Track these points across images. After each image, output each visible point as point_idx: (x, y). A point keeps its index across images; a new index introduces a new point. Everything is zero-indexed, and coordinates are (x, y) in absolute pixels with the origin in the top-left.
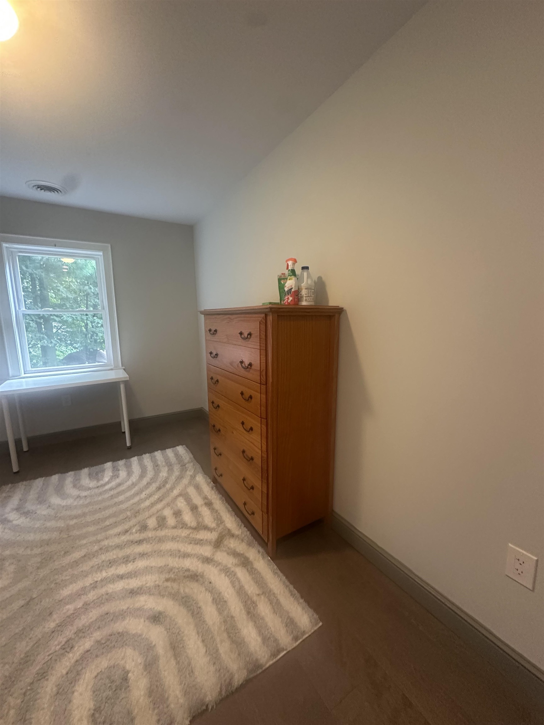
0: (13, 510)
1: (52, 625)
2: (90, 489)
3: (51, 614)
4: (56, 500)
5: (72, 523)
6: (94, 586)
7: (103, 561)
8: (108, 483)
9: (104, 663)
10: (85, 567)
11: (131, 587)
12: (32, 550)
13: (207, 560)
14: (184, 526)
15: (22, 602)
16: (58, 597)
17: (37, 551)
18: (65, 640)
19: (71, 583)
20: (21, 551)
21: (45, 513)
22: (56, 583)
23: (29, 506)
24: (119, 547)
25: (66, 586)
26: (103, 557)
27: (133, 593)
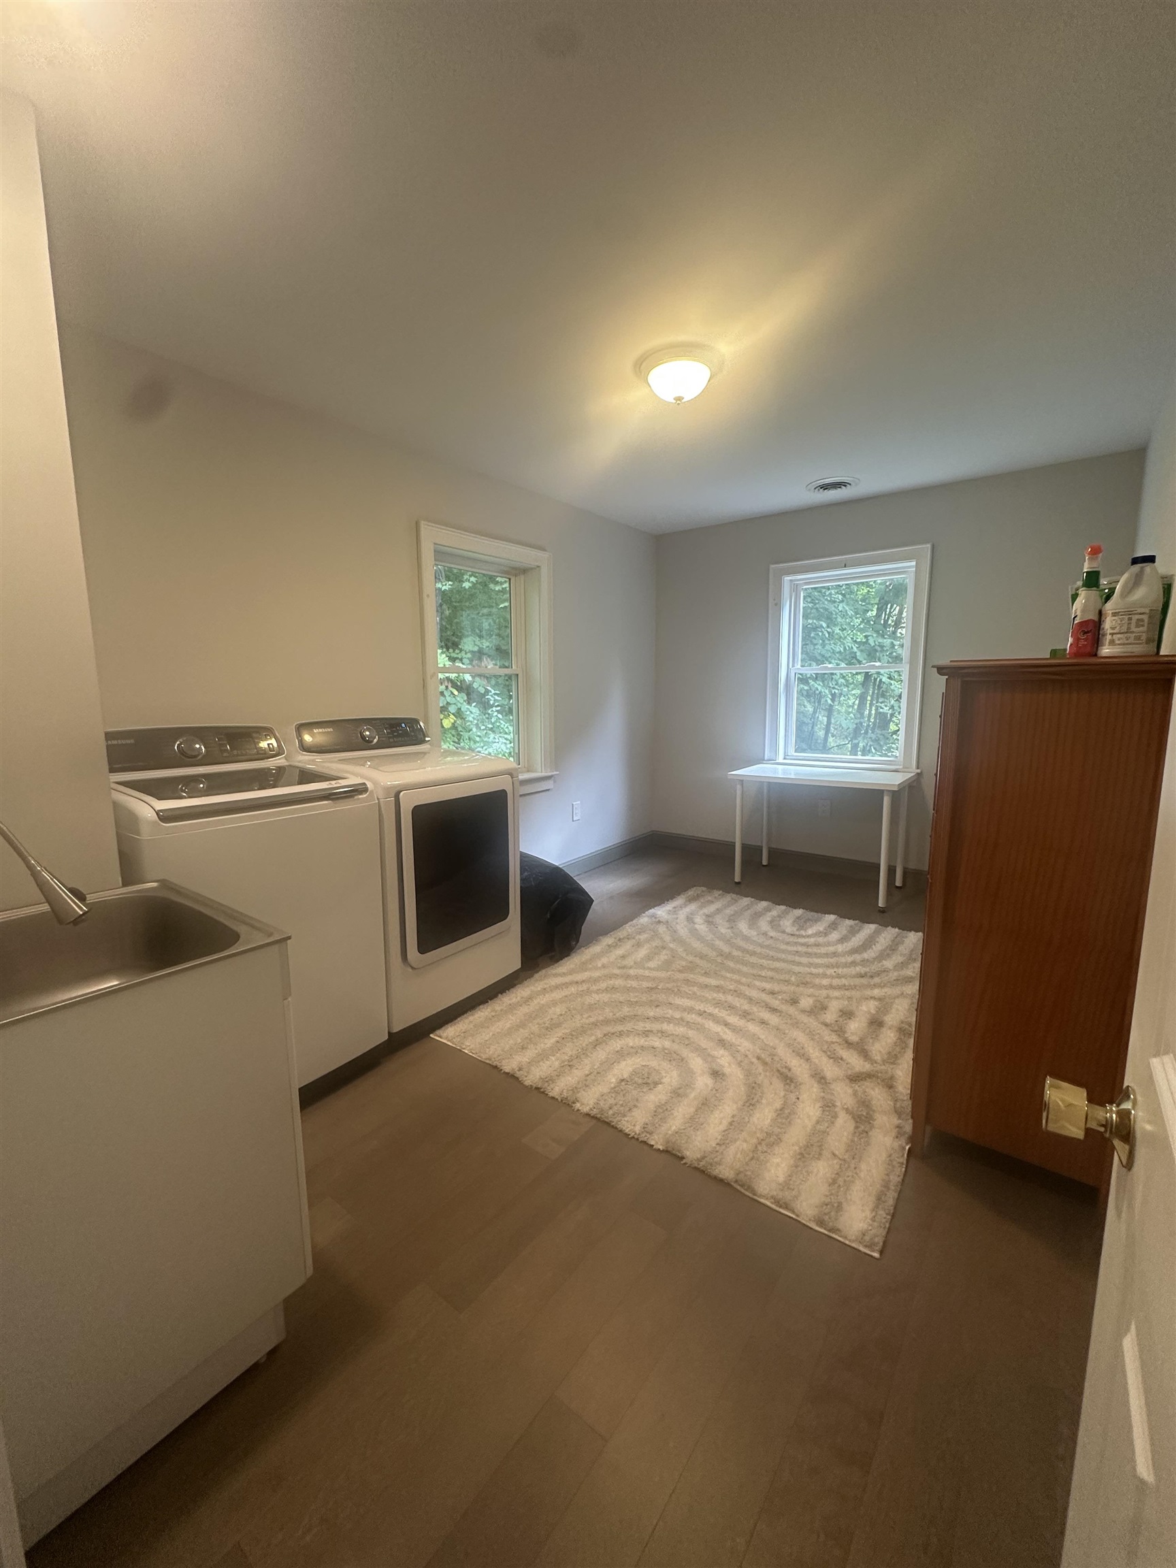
0: (704, 914)
1: (652, 1014)
2: (784, 932)
3: (657, 1006)
4: (743, 926)
5: (735, 953)
6: (701, 1014)
7: (726, 1002)
8: (808, 936)
9: (654, 1063)
10: (710, 995)
11: (725, 1037)
12: (687, 955)
13: (821, 1079)
14: (840, 1031)
15: (650, 985)
16: (671, 1000)
17: (690, 958)
18: (649, 1029)
19: (688, 998)
20: (680, 950)
21: (723, 931)
22: (679, 990)
23: (718, 919)
24: (750, 1000)
25: (682, 997)
26: (730, 998)
27: (722, 1043)
